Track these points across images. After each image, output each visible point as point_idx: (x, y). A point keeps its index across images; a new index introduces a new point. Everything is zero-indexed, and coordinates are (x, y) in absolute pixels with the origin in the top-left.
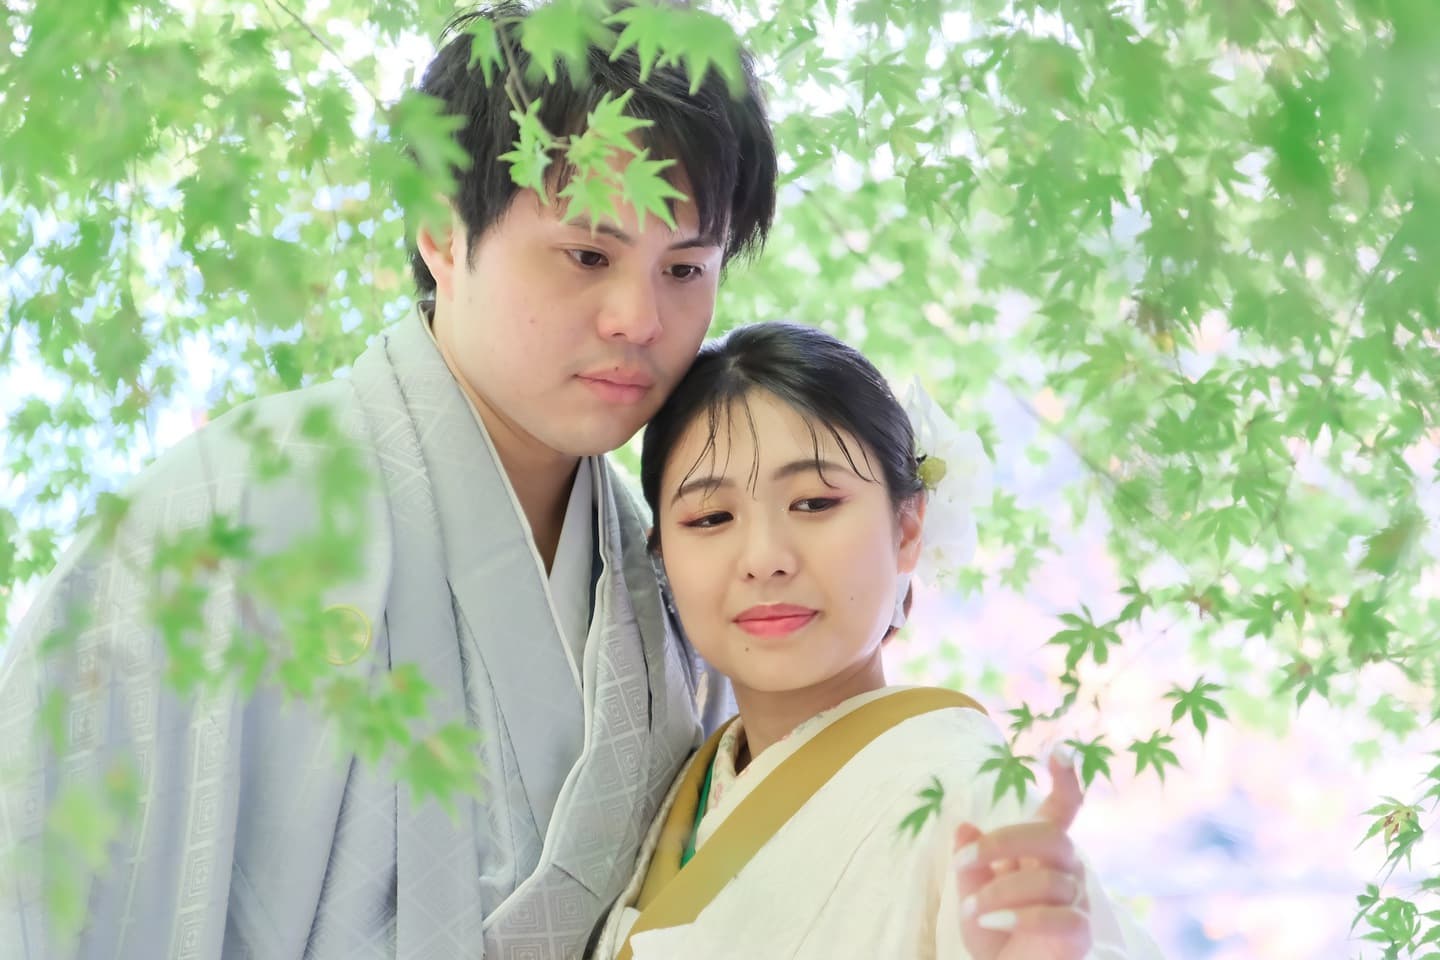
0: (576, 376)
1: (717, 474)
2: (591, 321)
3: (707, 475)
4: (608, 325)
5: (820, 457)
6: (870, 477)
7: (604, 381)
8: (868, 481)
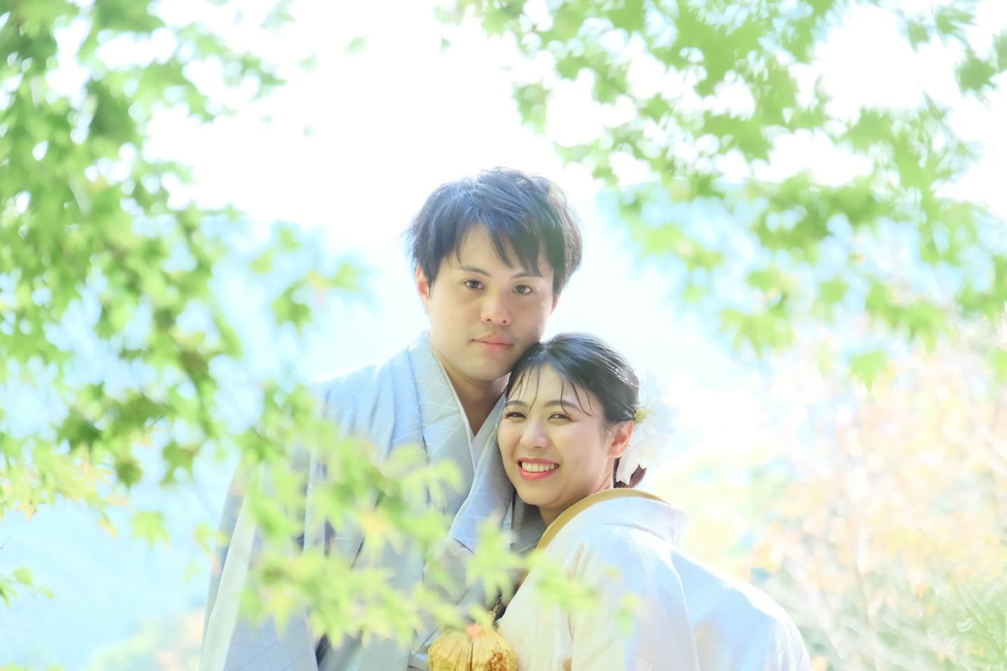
0: (473, 340)
1: (520, 399)
2: (477, 313)
3: (516, 399)
4: (484, 316)
5: (563, 398)
6: (590, 413)
7: (485, 342)
8: (590, 415)
